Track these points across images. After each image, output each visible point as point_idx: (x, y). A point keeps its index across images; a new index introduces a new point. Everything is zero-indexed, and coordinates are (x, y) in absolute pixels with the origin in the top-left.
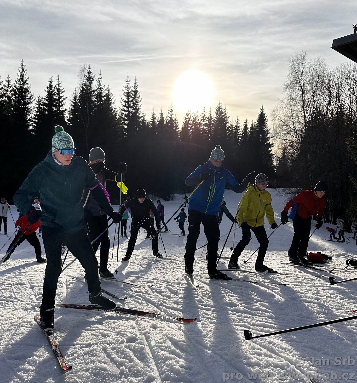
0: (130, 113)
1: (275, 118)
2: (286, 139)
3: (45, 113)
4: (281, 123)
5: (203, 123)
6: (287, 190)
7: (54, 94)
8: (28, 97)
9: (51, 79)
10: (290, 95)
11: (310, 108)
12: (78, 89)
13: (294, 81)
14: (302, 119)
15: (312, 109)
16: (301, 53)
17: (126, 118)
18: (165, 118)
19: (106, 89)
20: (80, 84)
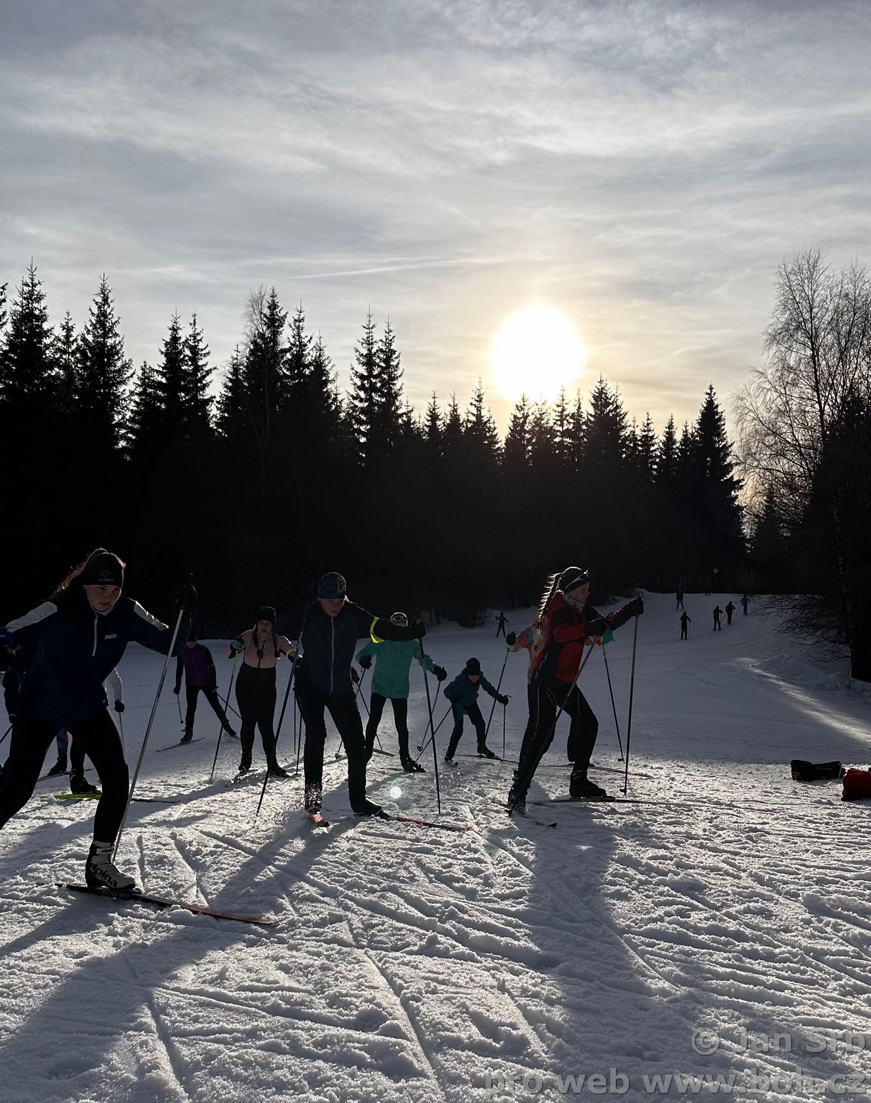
0: (375, 404)
1: (744, 416)
2: (774, 468)
3: (160, 406)
4: (759, 427)
5: (560, 429)
6: (782, 599)
7: (183, 359)
8: (116, 368)
9: (175, 322)
10: (781, 359)
11: (835, 390)
12: (244, 347)
13: (791, 324)
14: (812, 419)
15: (839, 394)
16: (808, 252)
17: (363, 418)
18: (463, 417)
19: (315, 347)
20: (248, 336)
